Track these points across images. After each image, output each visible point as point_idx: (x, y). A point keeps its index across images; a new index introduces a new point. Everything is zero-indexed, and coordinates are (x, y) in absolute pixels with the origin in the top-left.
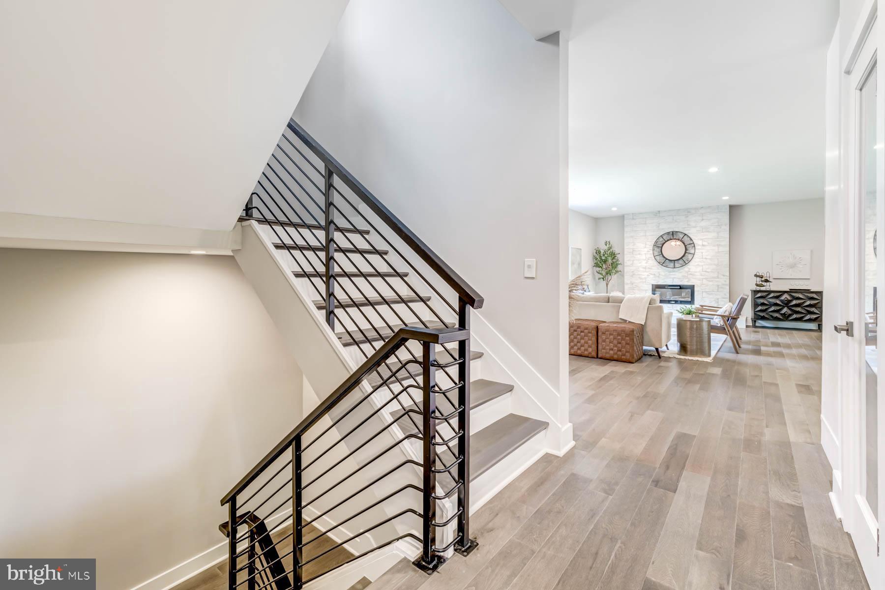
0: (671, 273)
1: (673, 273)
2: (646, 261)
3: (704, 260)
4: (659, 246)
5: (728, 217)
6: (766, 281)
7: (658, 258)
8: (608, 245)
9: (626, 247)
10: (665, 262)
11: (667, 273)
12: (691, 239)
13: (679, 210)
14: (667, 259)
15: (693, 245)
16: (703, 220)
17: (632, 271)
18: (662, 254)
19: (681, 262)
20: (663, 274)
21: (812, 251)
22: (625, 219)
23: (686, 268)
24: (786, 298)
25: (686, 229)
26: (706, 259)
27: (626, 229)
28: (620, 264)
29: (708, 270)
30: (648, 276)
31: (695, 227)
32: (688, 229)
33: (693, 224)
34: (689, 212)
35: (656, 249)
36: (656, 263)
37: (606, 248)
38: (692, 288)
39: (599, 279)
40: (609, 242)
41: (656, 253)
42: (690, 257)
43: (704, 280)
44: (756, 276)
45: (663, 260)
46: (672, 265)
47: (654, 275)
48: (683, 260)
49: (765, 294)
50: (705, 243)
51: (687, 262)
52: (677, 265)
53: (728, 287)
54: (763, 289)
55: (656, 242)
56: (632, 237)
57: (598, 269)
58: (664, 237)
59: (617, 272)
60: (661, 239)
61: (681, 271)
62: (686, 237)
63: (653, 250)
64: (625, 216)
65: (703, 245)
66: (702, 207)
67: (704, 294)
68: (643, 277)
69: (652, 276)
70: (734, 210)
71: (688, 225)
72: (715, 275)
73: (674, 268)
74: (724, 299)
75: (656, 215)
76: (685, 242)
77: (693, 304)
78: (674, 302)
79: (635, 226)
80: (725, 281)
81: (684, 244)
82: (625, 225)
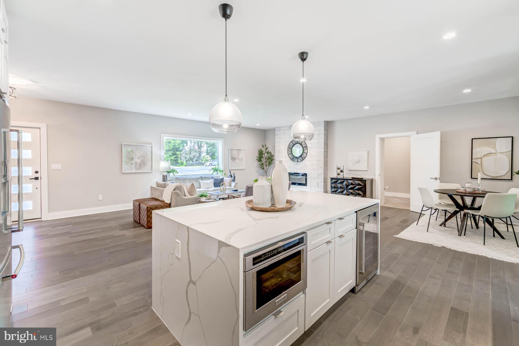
0: (297, 166)
2: (284, 157)
4: (290, 148)
5: (324, 129)
6: (342, 172)
7: (290, 156)
8: (264, 147)
9: (276, 148)
10: (294, 158)
11: (294, 165)
12: (306, 144)
14: (294, 156)
15: (307, 147)
18: (292, 153)
19: (301, 158)
20: (292, 165)
21: (368, 152)
22: (276, 130)
23: (303, 162)
24: (346, 183)
26: (313, 156)
27: (276, 137)
29: (313, 164)
35: (289, 150)
36: (289, 159)
38: (305, 175)
41: (289, 153)
42: (305, 155)
43: (312, 170)
44: (338, 168)
45: (292, 157)
46: (296, 160)
47: (289, 166)
48: (302, 157)
49: (336, 181)
50: (312, 146)
51: (303, 159)
52: (299, 160)
53: (323, 175)
55: (289, 146)
56: (279, 142)
58: (293, 142)
59: (271, 164)
60: (292, 144)
61: (301, 164)
62: (303, 142)
63: (287, 150)
65: (311, 148)
67: (312, 179)
70: (327, 124)
72: (317, 167)
73: (298, 162)
74: (321, 183)
75: (289, 128)
76: (303, 146)
77: (306, 186)
78: (297, 184)
79: (280, 135)
80: (322, 172)
81: (302, 147)
82: (276, 134)
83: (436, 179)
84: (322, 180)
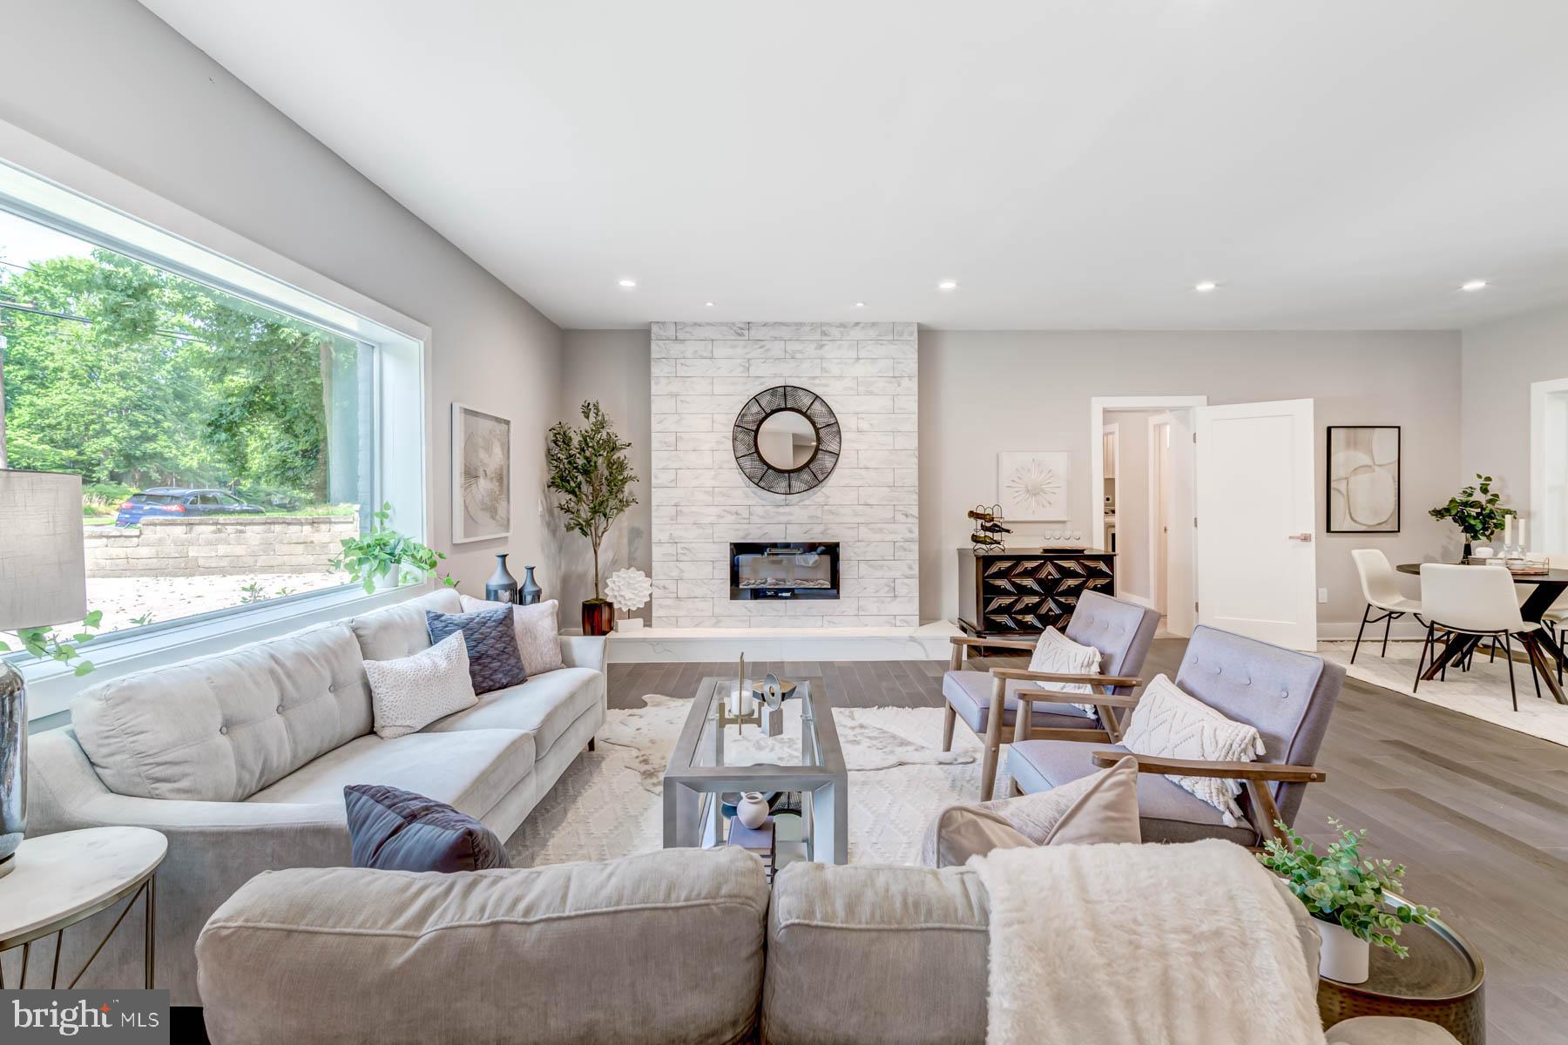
0: (781, 510)
1: (787, 509)
2: (712, 473)
3: (863, 472)
4: (749, 430)
5: (916, 356)
6: (996, 528)
7: (747, 462)
8: (592, 415)
9: (655, 427)
10: (765, 474)
11: (769, 508)
12: (831, 412)
13: (801, 324)
14: (770, 467)
15: (835, 429)
16: (858, 359)
17: (673, 503)
18: (757, 451)
19: (806, 476)
20: (759, 510)
22: (653, 336)
23: (819, 495)
24: (1050, 574)
25: (817, 381)
26: (866, 468)
27: (656, 370)
28: (631, 478)
29: (869, 502)
30: (719, 516)
31: (841, 377)
32: (823, 382)
33: (835, 370)
34: (824, 333)
35: (740, 436)
36: (739, 479)
37: (586, 425)
38: (832, 548)
39: (569, 528)
40: (596, 407)
41: (742, 450)
42: (828, 461)
43: (862, 528)
44: (972, 514)
45: (759, 470)
46: (782, 483)
47: (737, 514)
48: (810, 472)
49: (1006, 565)
50: (864, 425)
51: (821, 477)
52: (797, 485)
53: (915, 547)
54: (996, 550)
55: (742, 415)
56: (671, 395)
57: (564, 497)
58: (764, 402)
59: (624, 504)
60: (755, 408)
61: (807, 502)
62: (817, 406)
63: (734, 439)
64: (655, 329)
65: (860, 430)
66: (857, 324)
67: (862, 565)
68: (707, 520)
69: (730, 518)
70: (927, 338)
71: (823, 370)
72: (889, 515)
73: (790, 493)
74: (906, 581)
75: (740, 335)
76: (816, 419)
77: (837, 597)
78: (788, 594)
79: (683, 361)
80: (911, 531)
81: (813, 423)
82: (654, 355)
83: (1306, 538)
84: (910, 568)
